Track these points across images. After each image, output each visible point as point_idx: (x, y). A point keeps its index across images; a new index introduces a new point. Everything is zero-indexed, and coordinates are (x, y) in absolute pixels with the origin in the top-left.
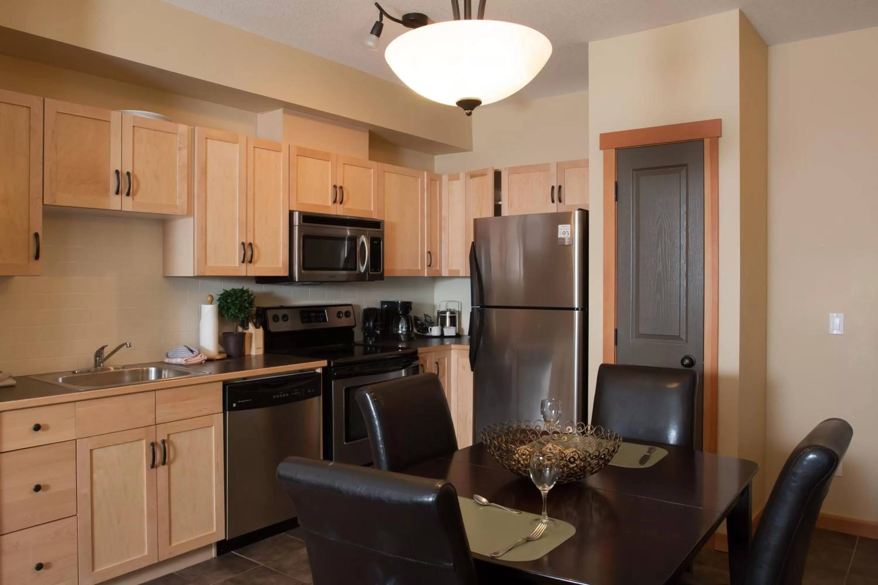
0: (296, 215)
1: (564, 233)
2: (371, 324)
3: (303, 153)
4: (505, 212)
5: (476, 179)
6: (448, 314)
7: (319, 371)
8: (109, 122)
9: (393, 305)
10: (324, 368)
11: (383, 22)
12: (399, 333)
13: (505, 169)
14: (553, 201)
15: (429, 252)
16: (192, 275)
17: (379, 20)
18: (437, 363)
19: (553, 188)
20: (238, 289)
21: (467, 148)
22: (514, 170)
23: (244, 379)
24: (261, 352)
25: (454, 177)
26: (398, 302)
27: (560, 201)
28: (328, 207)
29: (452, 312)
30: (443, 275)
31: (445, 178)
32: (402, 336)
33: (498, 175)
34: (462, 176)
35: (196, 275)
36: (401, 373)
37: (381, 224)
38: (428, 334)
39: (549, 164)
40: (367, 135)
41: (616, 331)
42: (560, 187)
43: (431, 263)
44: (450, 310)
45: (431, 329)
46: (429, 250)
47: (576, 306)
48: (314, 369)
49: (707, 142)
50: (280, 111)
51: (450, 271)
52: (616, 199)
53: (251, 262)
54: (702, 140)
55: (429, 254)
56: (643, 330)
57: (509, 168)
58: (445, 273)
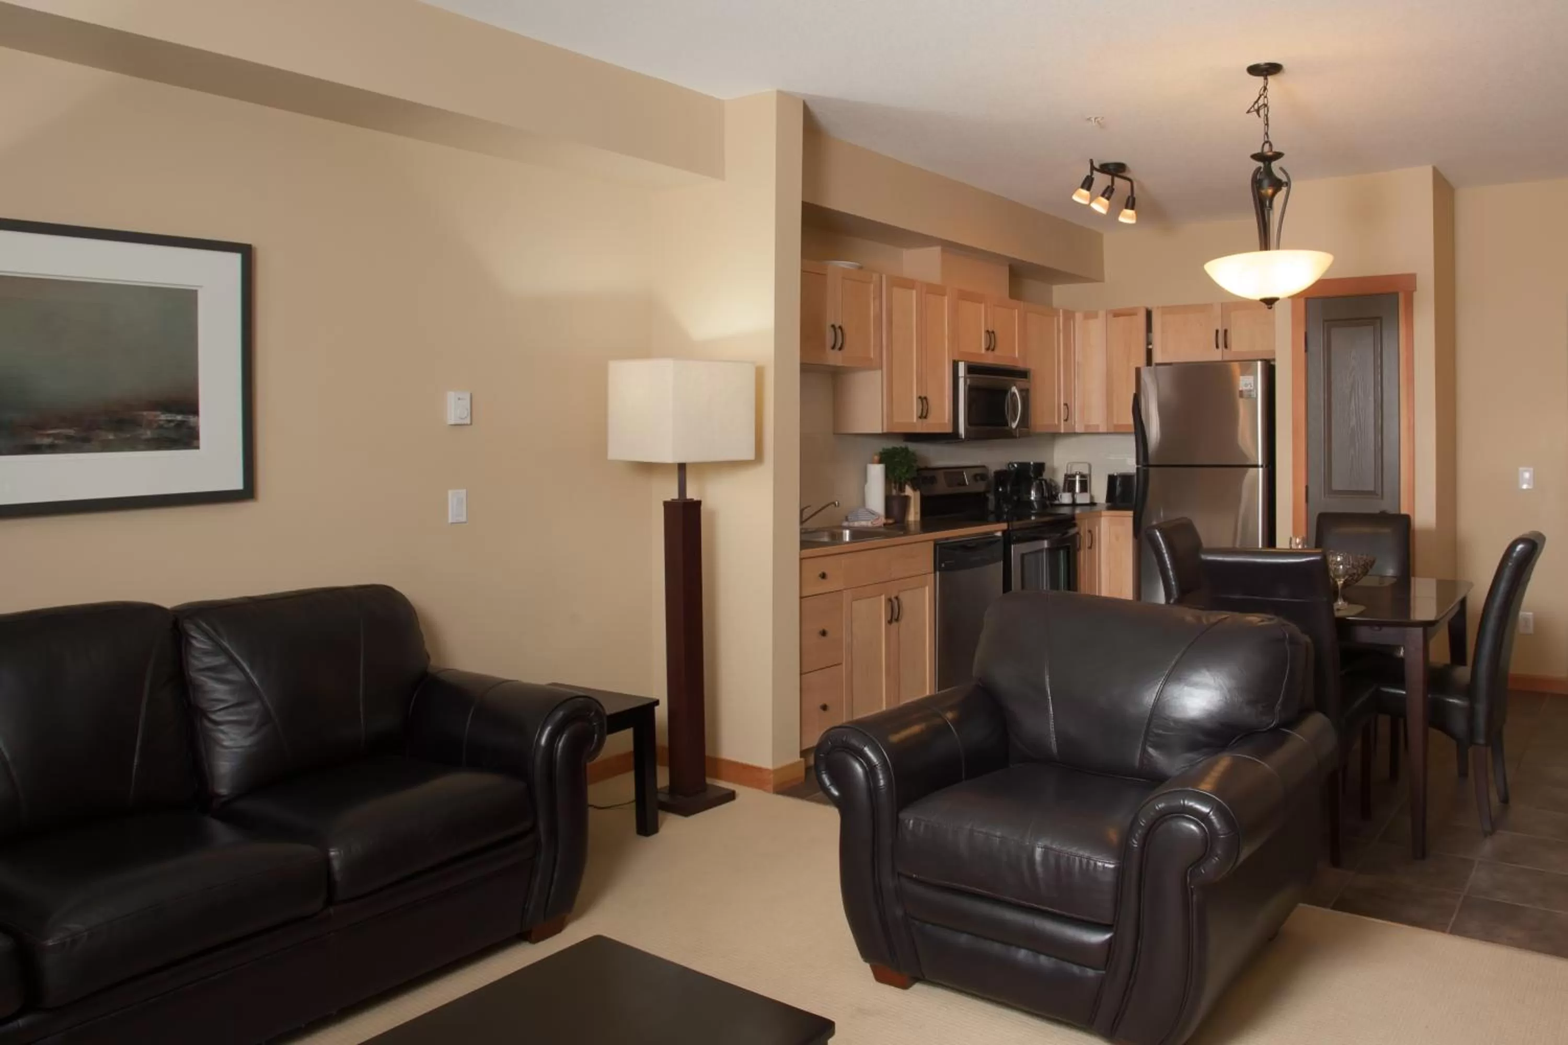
0: (962, 367)
1: (1246, 385)
2: (1009, 488)
3: (964, 296)
4: (1157, 358)
5: (1121, 319)
6: (1078, 478)
7: (999, 534)
8: (825, 275)
9: (1024, 466)
10: (1004, 532)
11: (1093, 176)
12: (1031, 500)
13: (1158, 308)
14: (1217, 347)
15: (1066, 404)
16: (880, 431)
17: (1089, 174)
18: (1090, 531)
19: (1217, 331)
20: (901, 448)
21: (1097, 278)
22: (1168, 310)
23: (947, 539)
24: (918, 518)
25: (1090, 315)
26: (1029, 463)
27: (1226, 347)
28: (982, 355)
29: (1082, 476)
30: (1077, 430)
31: (1079, 316)
32: (1035, 504)
33: (1149, 314)
34: (1102, 313)
35: (885, 431)
36: (1043, 544)
37: (1028, 373)
38: (1057, 502)
39: (1211, 305)
40: (1007, 268)
41: (1307, 487)
42: (1226, 331)
43: (1068, 417)
44: (1080, 473)
45: (1061, 496)
46: (1065, 402)
47: (1260, 463)
48: (993, 532)
49: (1401, 296)
50: (937, 249)
51: (1087, 426)
52: (1306, 351)
53: (925, 417)
54: (1397, 294)
55: (1065, 407)
56: (1336, 486)
57: (1163, 307)
58: (1079, 428)
